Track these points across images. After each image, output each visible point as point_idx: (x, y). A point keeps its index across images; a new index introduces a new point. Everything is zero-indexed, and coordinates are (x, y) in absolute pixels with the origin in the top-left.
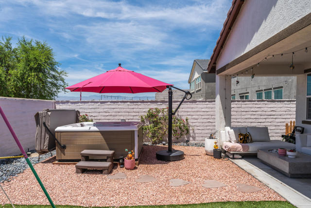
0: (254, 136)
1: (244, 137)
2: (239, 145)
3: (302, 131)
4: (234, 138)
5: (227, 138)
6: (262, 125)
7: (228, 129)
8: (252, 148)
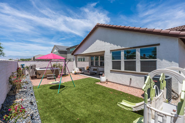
0: (82, 69)
1: (80, 70)
2: (80, 71)
3: (90, 68)
4: (79, 70)
5: (77, 70)
6: (83, 67)
7: (77, 68)
8: (82, 72)
